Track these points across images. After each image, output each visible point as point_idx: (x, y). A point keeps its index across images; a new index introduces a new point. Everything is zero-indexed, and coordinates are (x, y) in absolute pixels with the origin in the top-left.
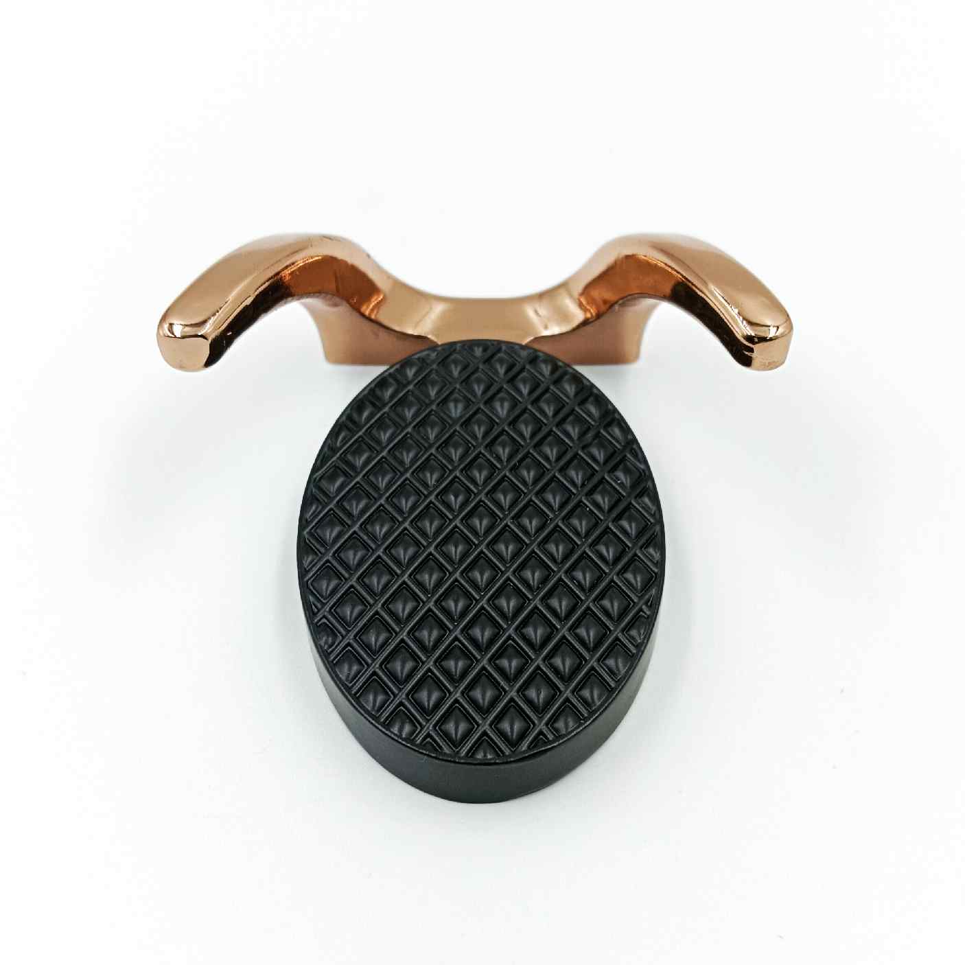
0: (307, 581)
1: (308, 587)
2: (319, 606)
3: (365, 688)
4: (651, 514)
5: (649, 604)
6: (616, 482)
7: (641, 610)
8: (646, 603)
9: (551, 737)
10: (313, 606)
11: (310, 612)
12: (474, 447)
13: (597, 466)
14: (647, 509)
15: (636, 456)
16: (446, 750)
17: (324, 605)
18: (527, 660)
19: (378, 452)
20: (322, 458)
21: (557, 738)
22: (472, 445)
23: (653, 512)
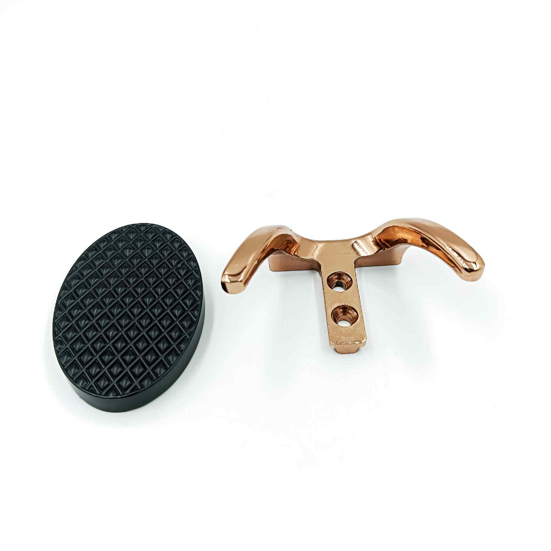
0: (56, 322)
1: (56, 324)
2: (59, 332)
3: (70, 367)
4: (198, 297)
5: (190, 334)
6: (187, 283)
7: (186, 336)
8: (188, 334)
9: (139, 387)
10: (57, 333)
11: (55, 334)
12: (132, 268)
13: (180, 276)
14: (197, 295)
15: (197, 273)
16: (98, 392)
17: (61, 332)
18: (136, 356)
19: (94, 269)
20: (71, 271)
21: (142, 388)
22: (132, 267)
23: (199, 296)
